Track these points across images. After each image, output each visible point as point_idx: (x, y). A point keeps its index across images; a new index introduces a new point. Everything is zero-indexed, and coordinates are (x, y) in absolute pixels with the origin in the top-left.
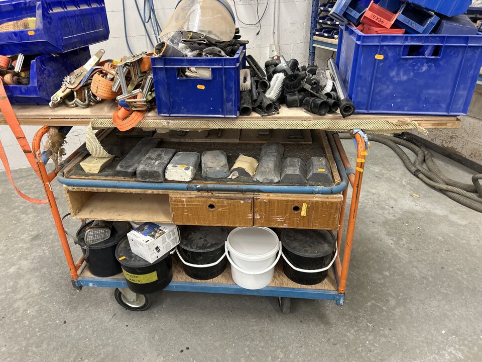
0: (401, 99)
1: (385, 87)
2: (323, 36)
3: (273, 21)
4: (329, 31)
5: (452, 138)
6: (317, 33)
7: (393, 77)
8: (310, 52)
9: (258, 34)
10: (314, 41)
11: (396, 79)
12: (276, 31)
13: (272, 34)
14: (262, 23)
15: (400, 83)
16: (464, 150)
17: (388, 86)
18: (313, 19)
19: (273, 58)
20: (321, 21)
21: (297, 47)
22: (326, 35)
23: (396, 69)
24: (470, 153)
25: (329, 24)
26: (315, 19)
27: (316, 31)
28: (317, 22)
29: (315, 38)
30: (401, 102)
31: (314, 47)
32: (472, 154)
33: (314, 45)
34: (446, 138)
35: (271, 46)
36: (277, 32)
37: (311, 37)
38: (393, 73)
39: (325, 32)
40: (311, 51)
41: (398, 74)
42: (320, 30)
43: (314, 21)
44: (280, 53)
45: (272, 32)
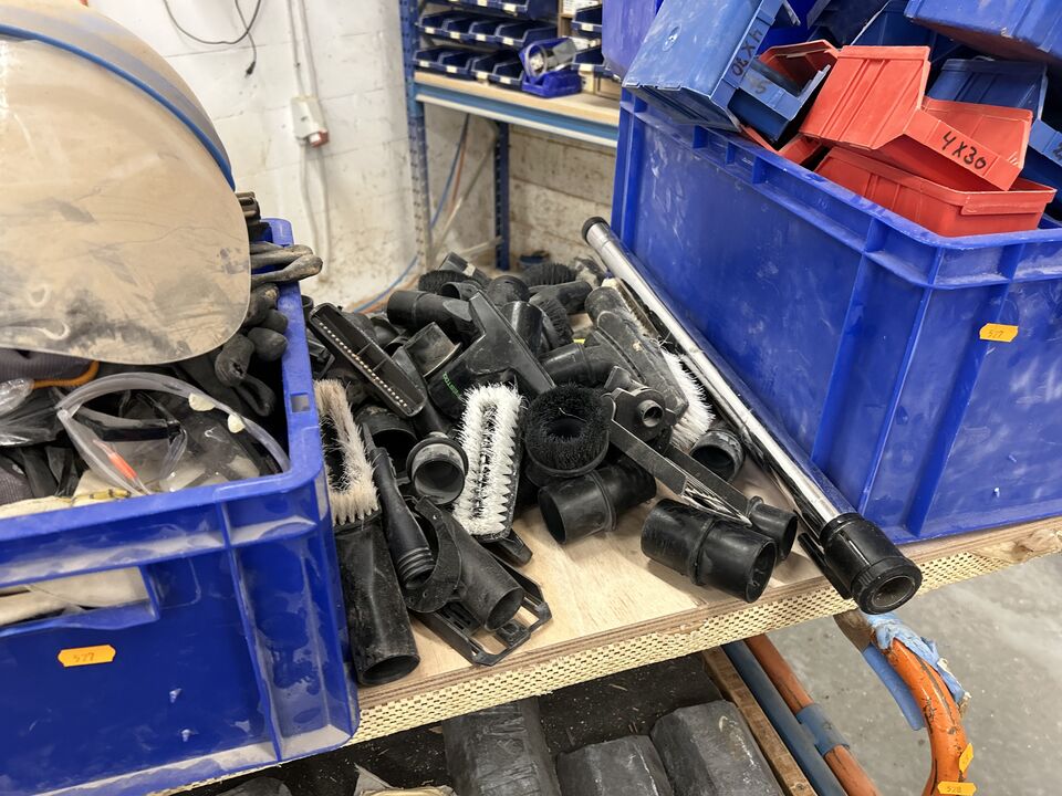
0: (1030, 464)
1: (981, 432)
2: (444, 73)
3: (288, 28)
4: (459, 60)
6: (424, 64)
7: (1021, 394)
8: (410, 118)
9: (250, 71)
10: (419, 87)
11: (1028, 400)
12: (303, 59)
13: (293, 70)
14: (257, 34)
15: (1041, 410)
17: (995, 428)
18: (407, 24)
19: (307, 139)
20: (430, 30)
21: (370, 102)
22: (452, 69)
23: (1034, 364)
25: (454, 40)
26: (412, 25)
27: (422, 56)
28: (419, 33)
29: (420, 77)
30: (1026, 474)
31: (421, 105)
33: (420, 98)
35: (295, 103)
36: (307, 61)
37: (406, 74)
38: (1022, 381)
39: (448, 61)
40: (414, 115)
41: (1039, 380)
42: (432, 54)
43: (411, 30)
44: (325, 125)
45: (292, 62)
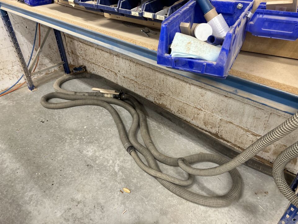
5: (161, 95)
16: (172, 106)
24: (177, 110)
32: (179, 110)
34: (156, 96)
